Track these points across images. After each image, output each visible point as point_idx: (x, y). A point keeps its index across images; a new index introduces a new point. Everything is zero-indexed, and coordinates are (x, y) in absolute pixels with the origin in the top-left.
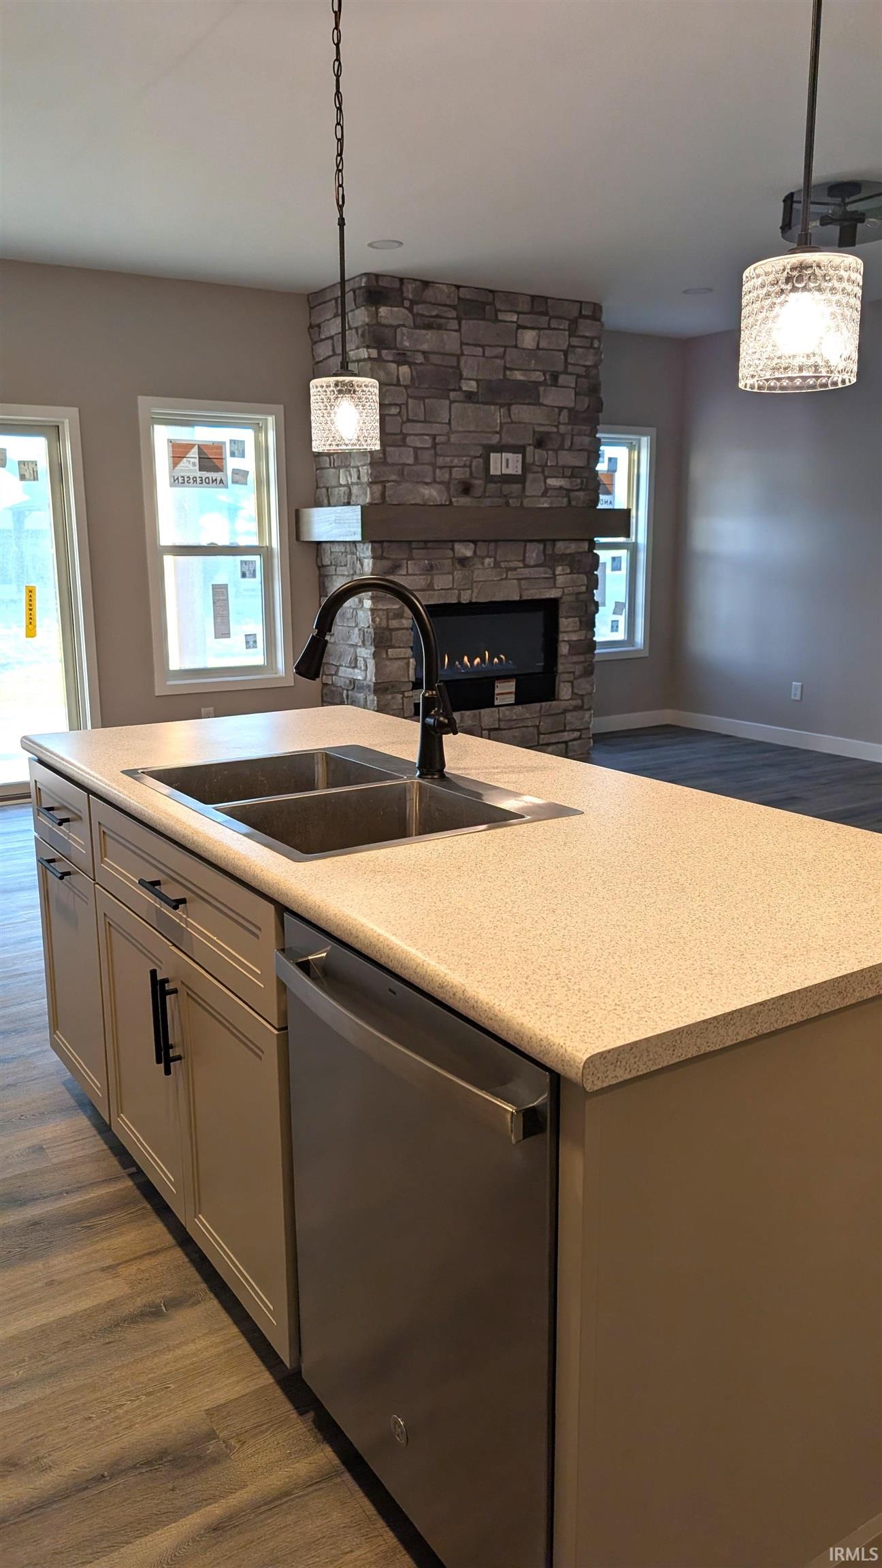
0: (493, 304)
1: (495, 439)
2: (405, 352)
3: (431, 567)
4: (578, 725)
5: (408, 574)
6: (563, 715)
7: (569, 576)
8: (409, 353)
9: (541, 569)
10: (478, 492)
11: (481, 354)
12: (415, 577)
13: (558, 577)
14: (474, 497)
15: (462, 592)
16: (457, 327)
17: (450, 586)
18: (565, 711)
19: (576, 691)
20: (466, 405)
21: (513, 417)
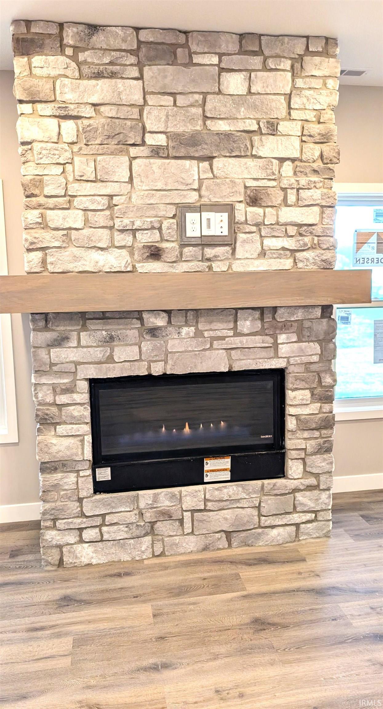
0: (186, 45)
1: (192, 197)
2: (67, 105)
3: (112, 338)
4: (311, 505)
5: (79, 345)
6: (292, 495)
7: (296, 345)
8: (72, 107)
9: (258, 338)
10: (170, 256)
11: (172, 103)
12: (89, 349)
13: (280, 346)
14: (165, 262)
15: (151, 364)
16: (137, 74)
17: (137, 358)
18: (296, 490)
19: (308, 469)
20: (152, 161)
21: (215, 172)
